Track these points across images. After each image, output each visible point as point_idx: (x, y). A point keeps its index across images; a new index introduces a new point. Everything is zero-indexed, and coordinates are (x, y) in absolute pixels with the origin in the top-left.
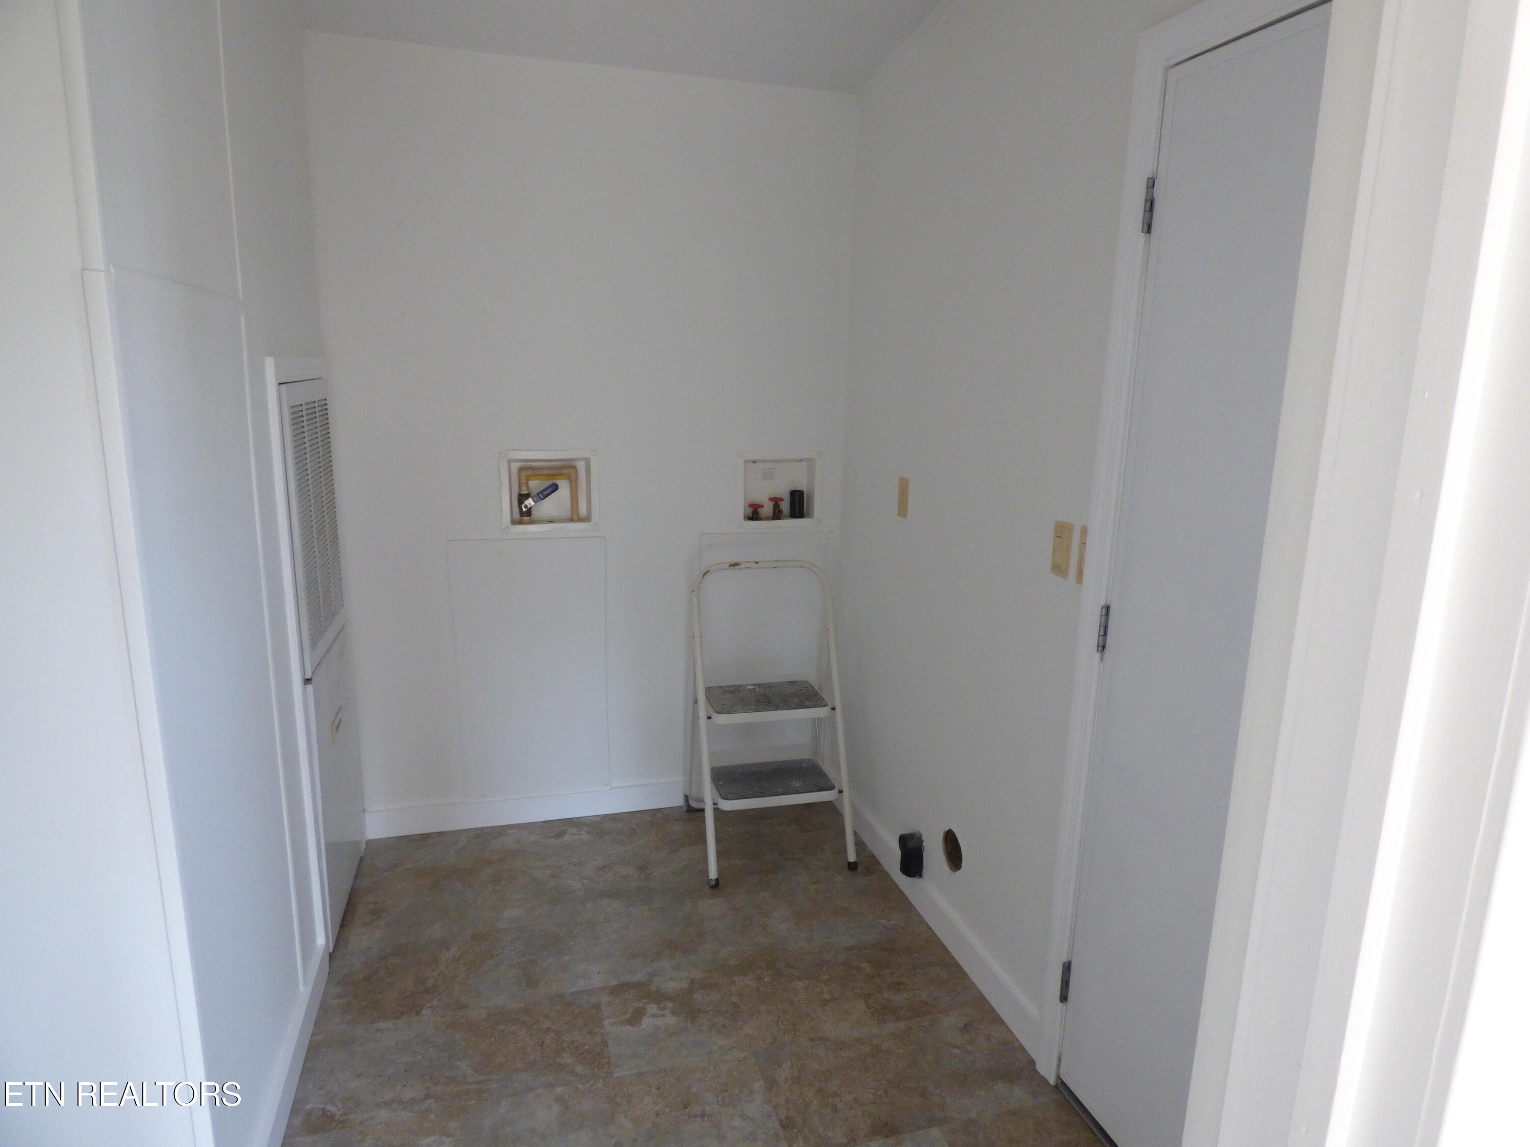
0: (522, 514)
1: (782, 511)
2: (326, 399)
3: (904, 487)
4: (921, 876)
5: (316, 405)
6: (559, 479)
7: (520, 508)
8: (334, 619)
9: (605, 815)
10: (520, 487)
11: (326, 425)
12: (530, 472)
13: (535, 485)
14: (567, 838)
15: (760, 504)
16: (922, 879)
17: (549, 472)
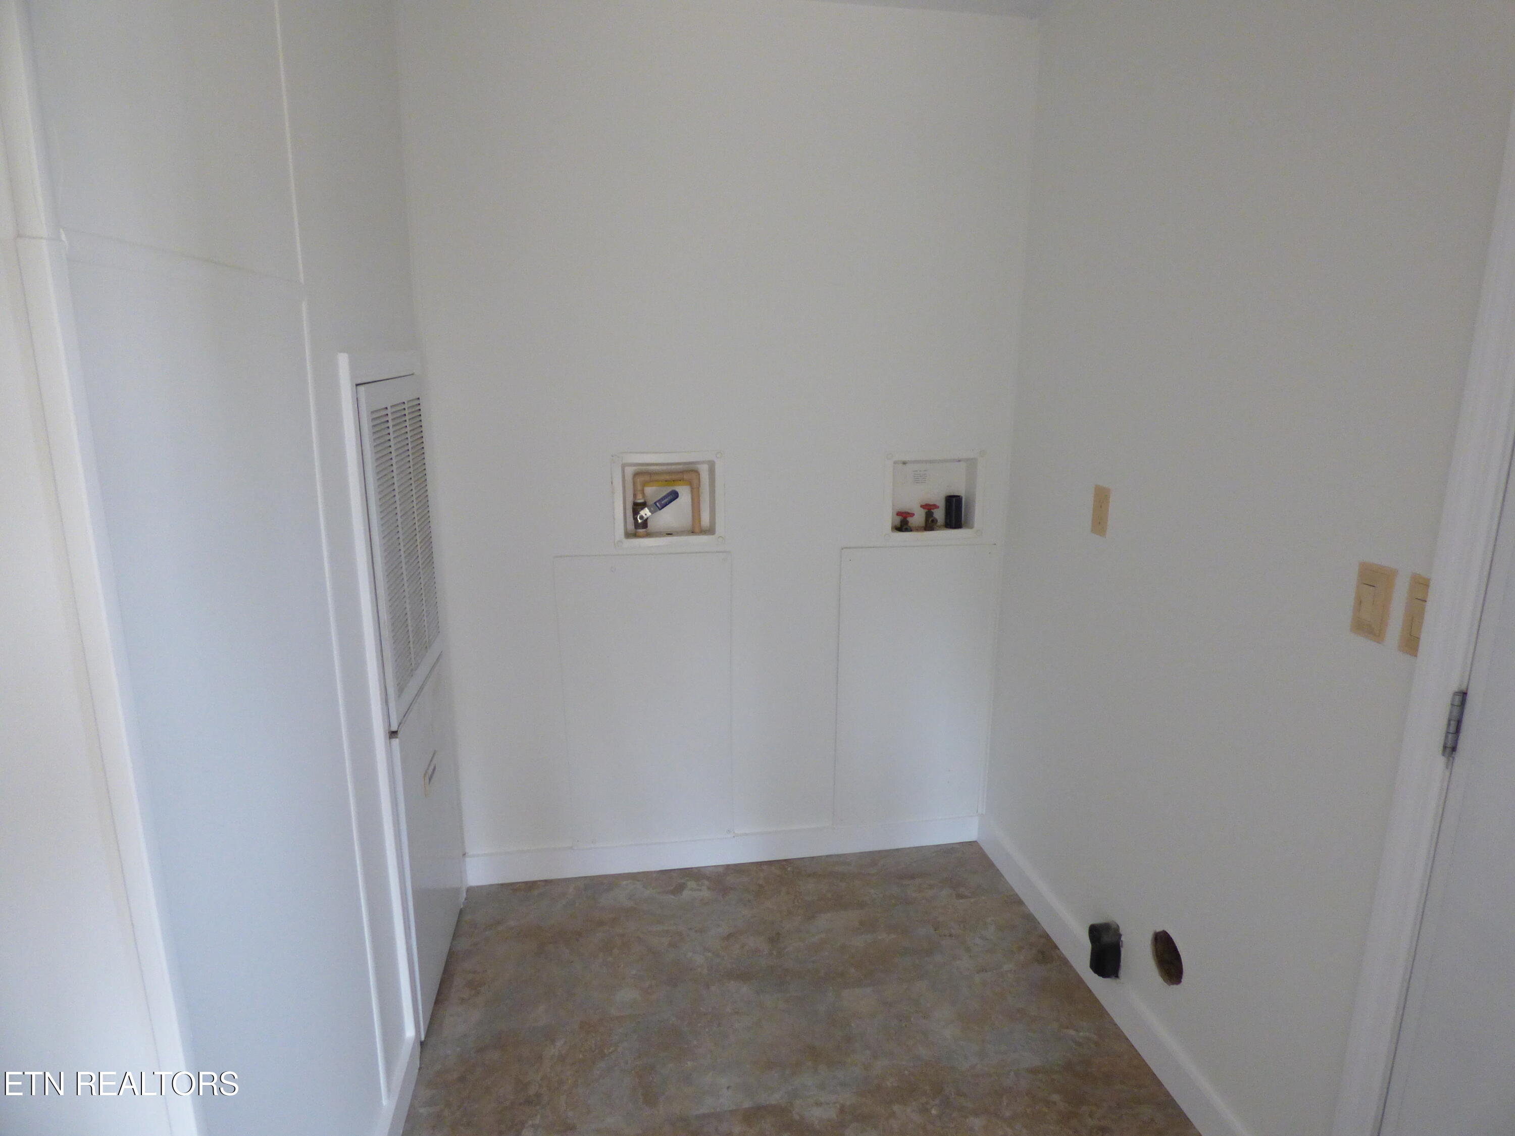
0: (637, 525)
1: (937, 521)
2: (419, 399)
3: (1102, 498)
4: (1117, 976)
5: (406, 406)
6: (679, 485)
7: (635, 519)
8: (427, 652)
9: (728, 866)
10: (635, 496)
11: (418, 429)
12: (647, 478)
13: (653, 492)
14: (686, 894)
15: (910, 512)
16: (1118, 980)
17: (667, 477)
